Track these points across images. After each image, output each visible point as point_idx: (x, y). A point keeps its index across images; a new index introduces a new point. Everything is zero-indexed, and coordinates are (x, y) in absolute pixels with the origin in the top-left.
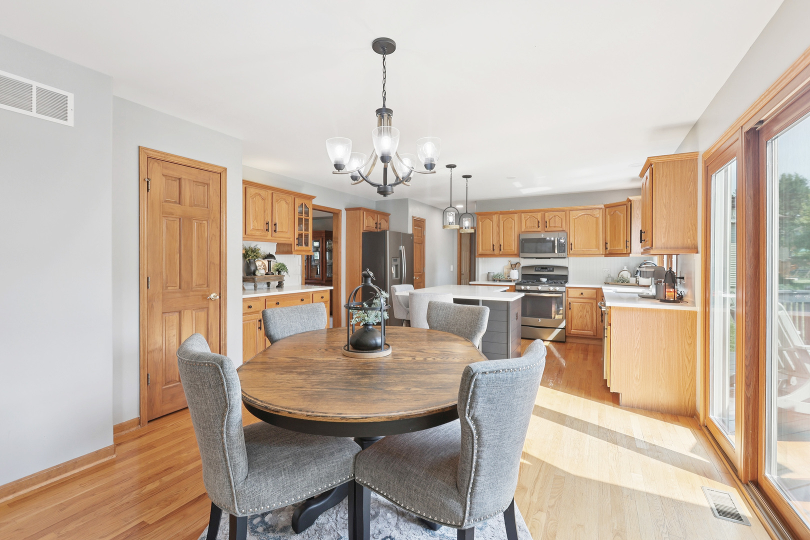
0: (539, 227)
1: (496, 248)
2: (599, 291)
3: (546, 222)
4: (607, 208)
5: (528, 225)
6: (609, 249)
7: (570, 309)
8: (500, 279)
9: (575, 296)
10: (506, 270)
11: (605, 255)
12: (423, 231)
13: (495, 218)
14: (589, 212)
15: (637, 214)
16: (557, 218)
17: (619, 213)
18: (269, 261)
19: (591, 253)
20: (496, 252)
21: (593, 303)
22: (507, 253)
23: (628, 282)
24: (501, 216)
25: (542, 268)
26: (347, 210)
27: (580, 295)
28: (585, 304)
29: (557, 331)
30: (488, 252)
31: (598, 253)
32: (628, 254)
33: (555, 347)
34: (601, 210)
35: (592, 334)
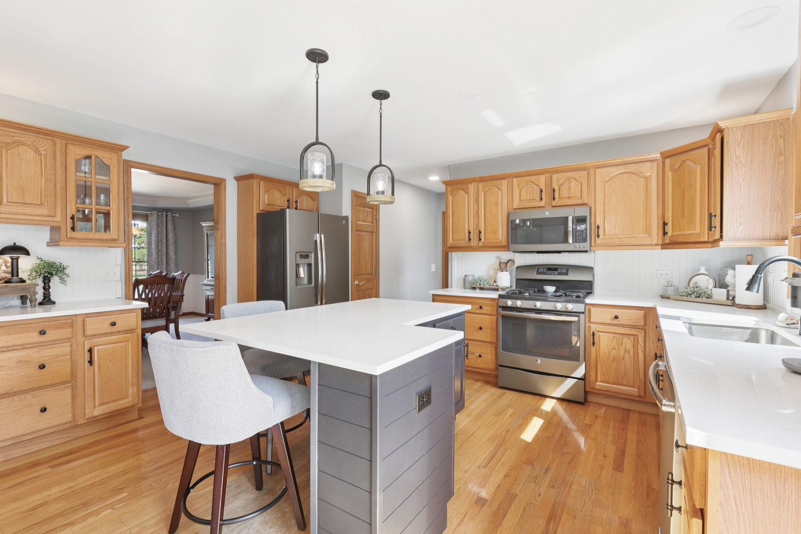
0: (541, 199)
1: (474, 236)
2: (650, 314)
3: (554, 191)
4: (667, 157)
5: (524, 197)
6: (670, 234)
7: (594, 344)
8: (482, 286)
9: (604, 321)
10: (492, 272)
11: (662, 245)
12: (374, 213)
13: (472, 187)
14: (631, 168)
15: (738, 157)
16: (573, 183)
17: (691, 164)
18: (12, 259)
19: (635, 243)
20: (474, 242)
21: (637, 335)
22: (490, 245)
23: (709, 297)
24: (481, 185)
25: (549, 269)
26: (238, 179)
27: (612, 319)
28: (621, 337)
29: (570, 383)
30: (462, 243)
31: (649, 242)
32: (715, 243)
33: (565, 410)
34: (655, 163)
35: (637, 394)
